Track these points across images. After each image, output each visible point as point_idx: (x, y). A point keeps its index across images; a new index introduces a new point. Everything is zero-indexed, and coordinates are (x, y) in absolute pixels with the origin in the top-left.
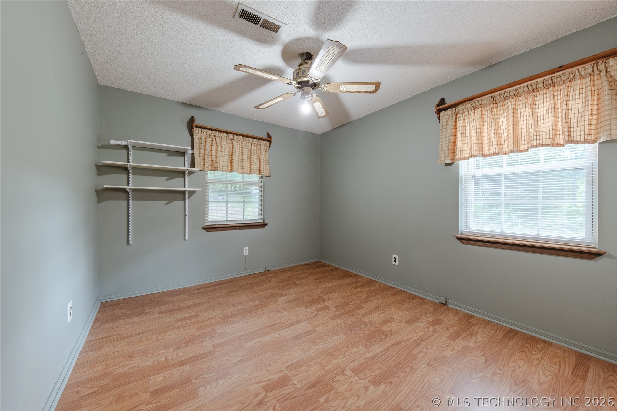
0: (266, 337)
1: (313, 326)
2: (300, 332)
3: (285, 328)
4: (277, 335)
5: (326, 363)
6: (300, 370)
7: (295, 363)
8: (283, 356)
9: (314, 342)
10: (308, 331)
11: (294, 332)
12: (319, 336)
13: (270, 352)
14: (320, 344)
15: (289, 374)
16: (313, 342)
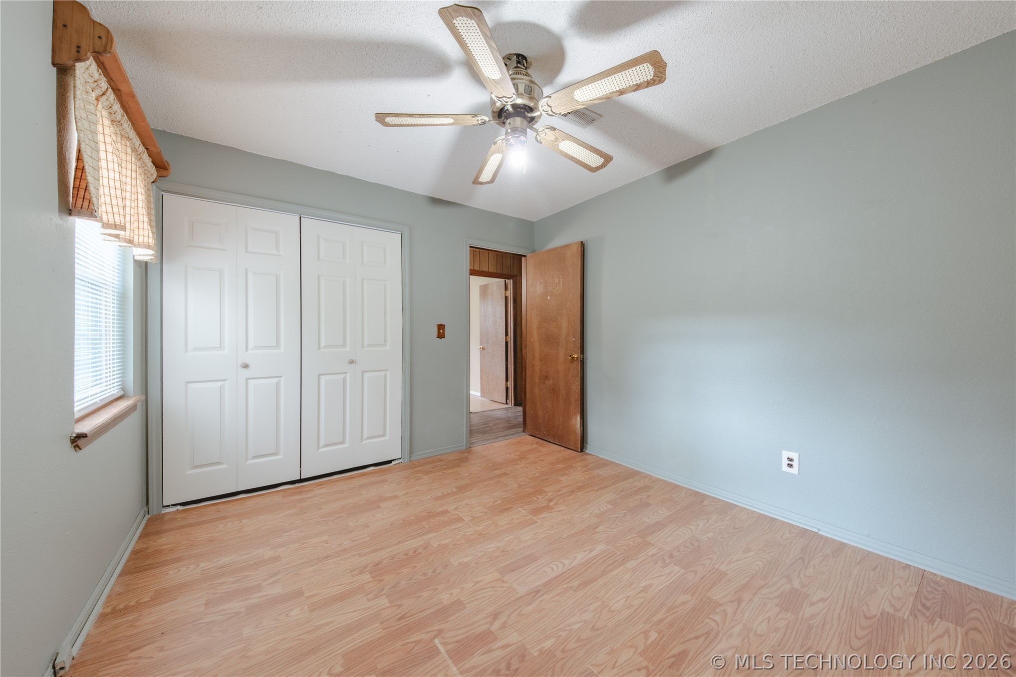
0: (583, 558)
1: (504, 582)
2: (528, 570)
3: (558, 576)
4: (566, 562)
5: (490, 526)
6: (521, 520)
7: (527, 526)
8: (546, 533)
9: (503, 551)
10: (513, 571)
11: (539, 569)
12: (494, 562)
13: (564, 536)
14: (495, 548)
15: (532, 517)
16: (505, 552)
